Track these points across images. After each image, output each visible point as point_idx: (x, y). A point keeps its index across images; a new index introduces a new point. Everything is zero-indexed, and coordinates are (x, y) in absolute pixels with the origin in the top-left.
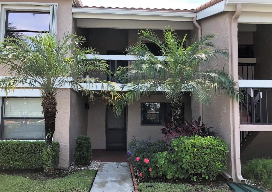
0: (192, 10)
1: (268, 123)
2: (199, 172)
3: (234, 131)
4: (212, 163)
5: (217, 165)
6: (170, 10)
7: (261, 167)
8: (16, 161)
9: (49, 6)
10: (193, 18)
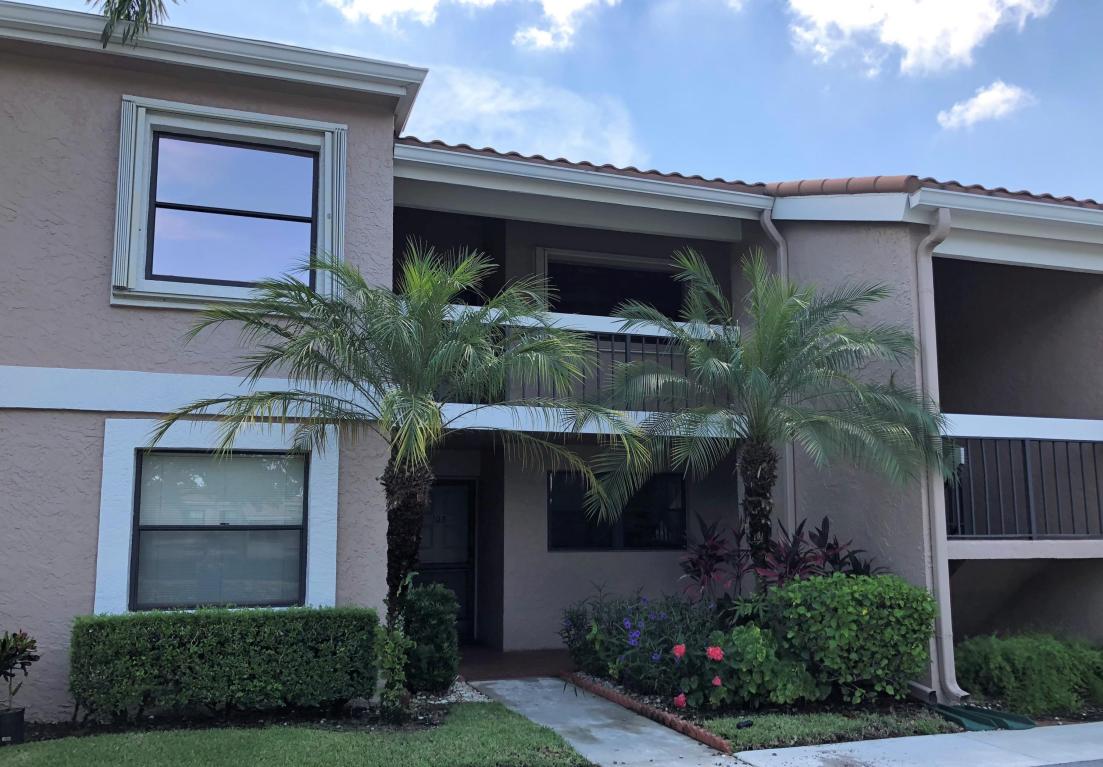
0: (760, 188)
1: (1004, 535)
2: (866, 676)
3: (933, 558)
4: (902, 649)
5: (915, 653)
6: (697, 181)
7: (1000, 659)
8: (252, 677)
9: (322, 133)
10: (761, 212)
